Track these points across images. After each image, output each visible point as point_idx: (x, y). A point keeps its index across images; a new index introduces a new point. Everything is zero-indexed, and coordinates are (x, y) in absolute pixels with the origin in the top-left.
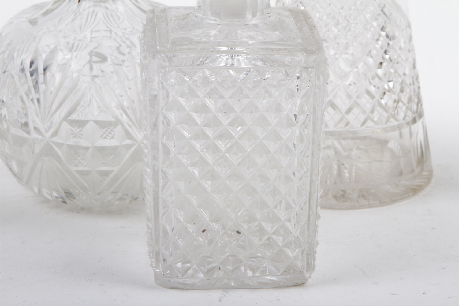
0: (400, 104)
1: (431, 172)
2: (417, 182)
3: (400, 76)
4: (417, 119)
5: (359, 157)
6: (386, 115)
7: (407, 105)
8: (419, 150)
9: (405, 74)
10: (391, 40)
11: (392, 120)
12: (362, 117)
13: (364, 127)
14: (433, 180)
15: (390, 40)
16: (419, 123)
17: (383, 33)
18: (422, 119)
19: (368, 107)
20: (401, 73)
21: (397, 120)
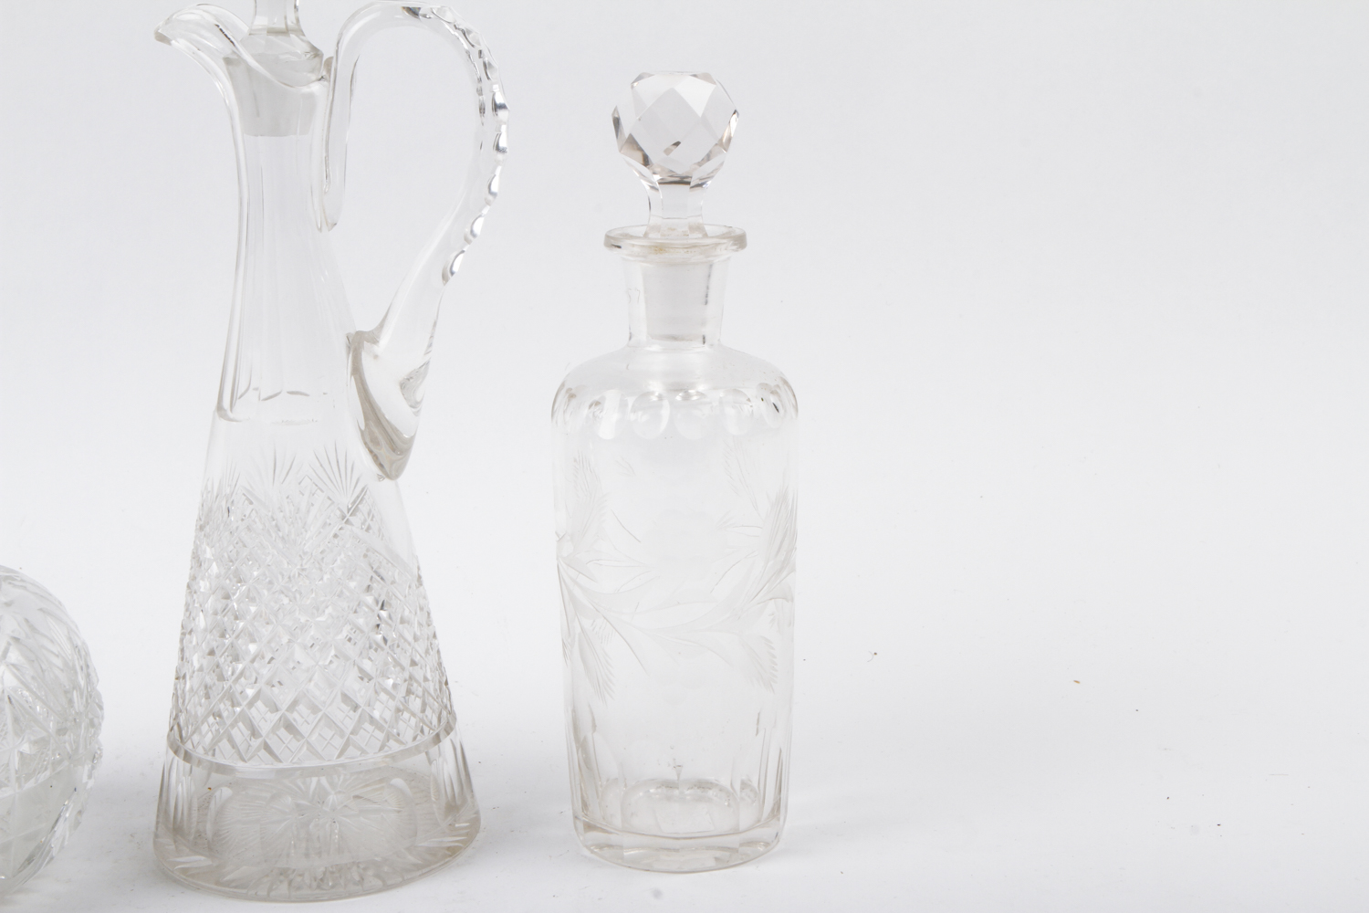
0: (406, 715)
1: (475, 822)
2: (449, 840)
3: (403, 669)
4: (441, 737)
5: (346, 806)
6: (381, 736)
7: (421, 715)
8: (449, 789)
9: (414, 663)
10: (385, 608)
11: (392, 743)
12: (339, 742)
13: (342, 758)
14: (480, 836)
15: (382, 608)
16: (446, 743)
17: (369, 599)
18: (452, 734)
19: (349, 725)
20: (406, 662)
21: (401, 743)
